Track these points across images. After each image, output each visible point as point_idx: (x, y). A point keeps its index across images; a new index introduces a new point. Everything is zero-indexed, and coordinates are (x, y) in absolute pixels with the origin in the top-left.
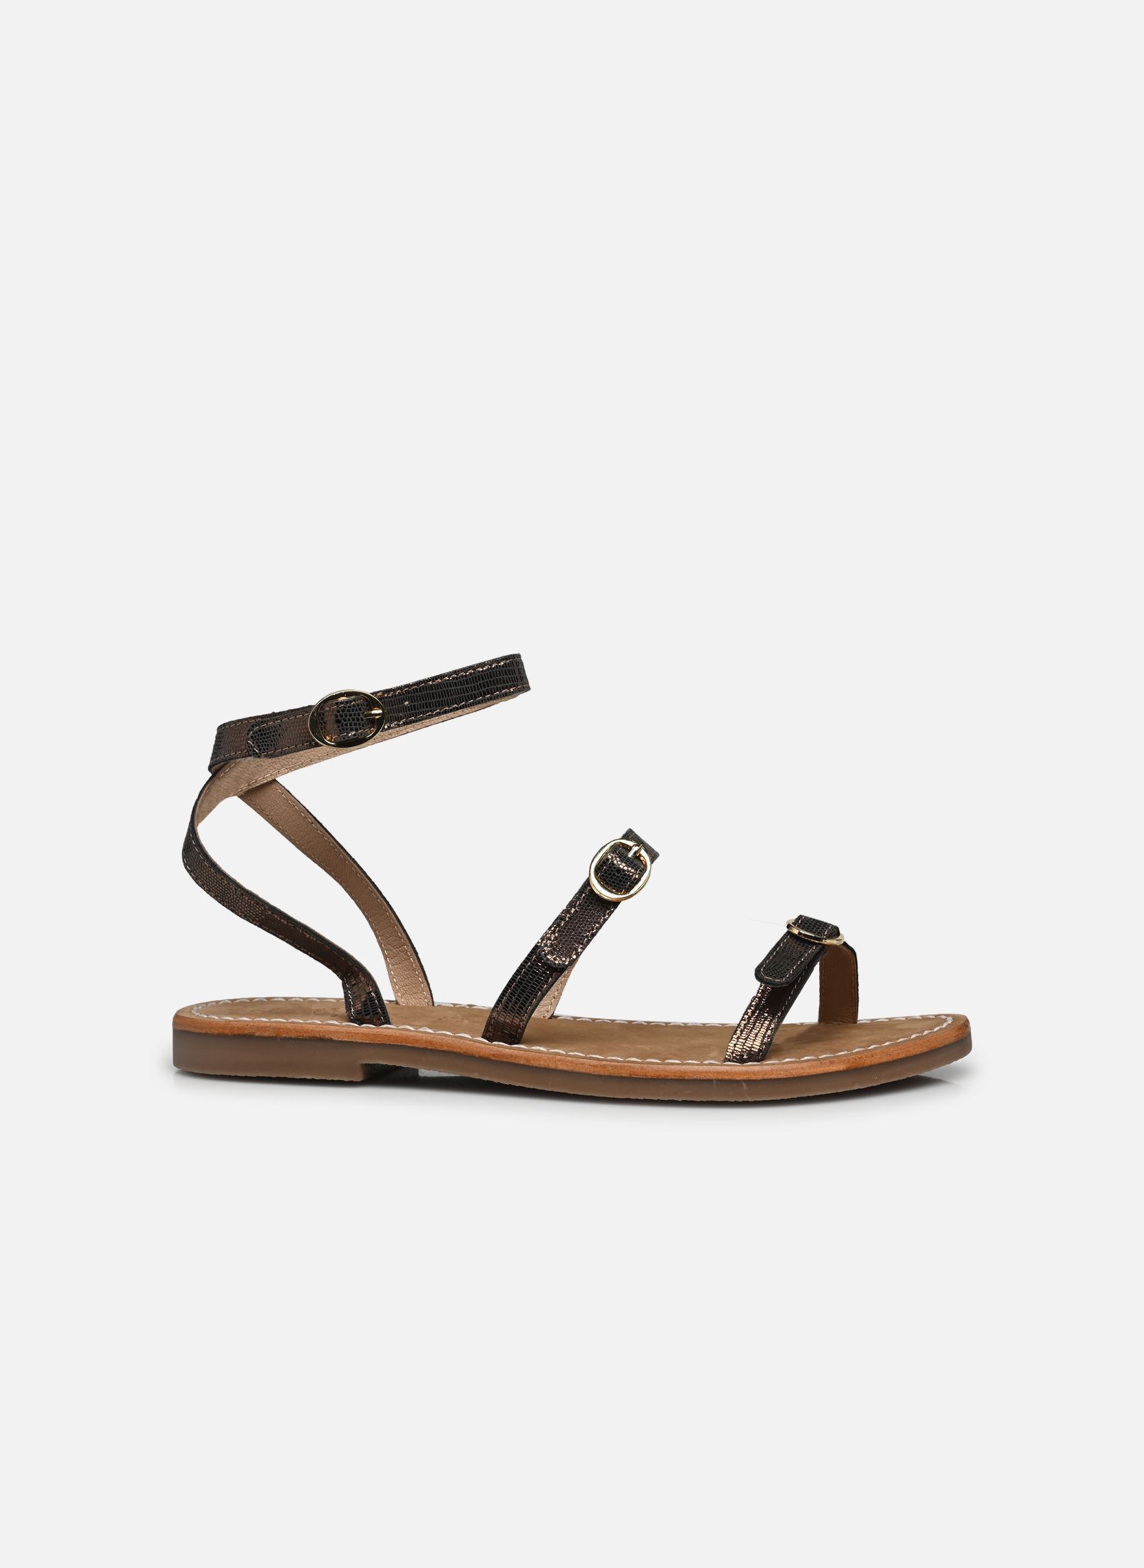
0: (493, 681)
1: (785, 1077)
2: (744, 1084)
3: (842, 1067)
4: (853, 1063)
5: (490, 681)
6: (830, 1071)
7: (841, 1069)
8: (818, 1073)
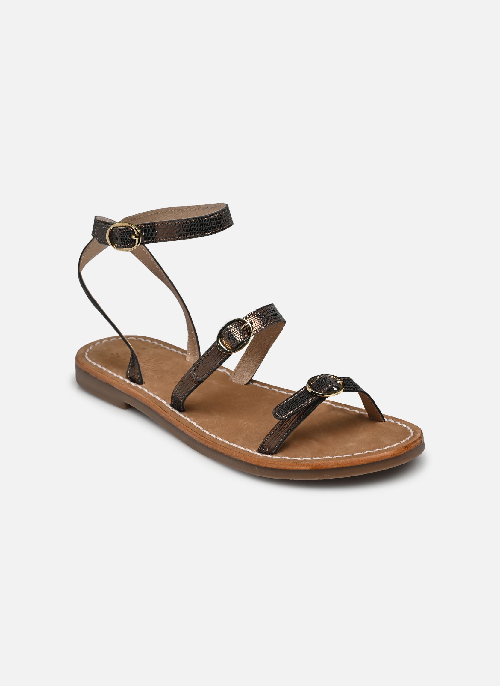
0: (196, 228)
1: (276, 468)
2: (256, 467)
3: (308, 468)
4: (315, 466)
5: (194, 229)
6: (301, 469)
7: (308, 469)
8: (294, 469)
